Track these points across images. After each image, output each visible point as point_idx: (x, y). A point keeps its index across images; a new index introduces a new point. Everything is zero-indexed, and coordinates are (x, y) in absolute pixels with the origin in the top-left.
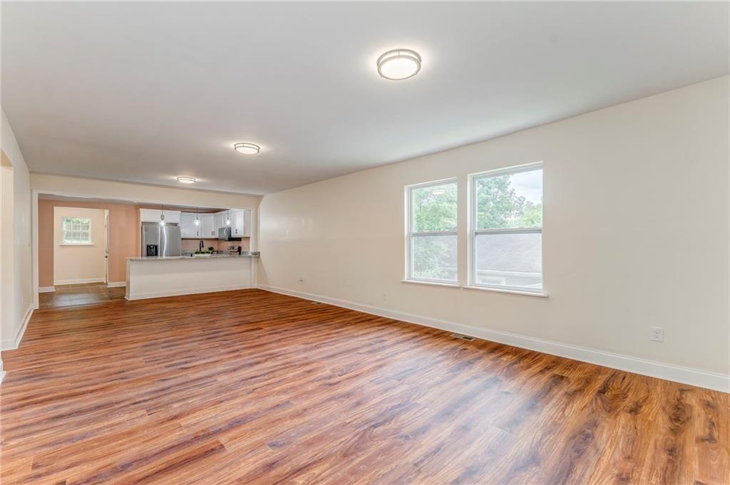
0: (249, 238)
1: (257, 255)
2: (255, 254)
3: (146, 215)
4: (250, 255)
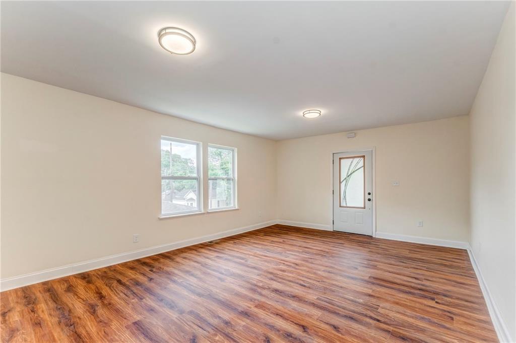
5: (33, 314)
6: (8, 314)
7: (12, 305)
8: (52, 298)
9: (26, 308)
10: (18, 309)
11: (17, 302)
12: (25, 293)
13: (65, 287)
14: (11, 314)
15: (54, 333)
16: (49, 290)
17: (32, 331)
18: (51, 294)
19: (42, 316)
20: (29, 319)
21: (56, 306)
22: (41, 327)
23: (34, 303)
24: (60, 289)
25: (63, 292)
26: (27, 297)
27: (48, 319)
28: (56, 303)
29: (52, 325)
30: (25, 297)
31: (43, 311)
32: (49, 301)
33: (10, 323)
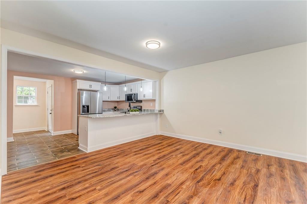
0: (154, 100)
1: (161, 112)
2: (160, 111)
3: (81, 84)
4: (157, 112)
5: (281, 172)
6: (270, 166)
7: (273, 163)
8: (294, 170)
9: (279, 168)
10: (275, 166)
11: (275, 163)
12: (280, 161)
13: (304, 168)
14: (271, 167)
15: (291, 188)
16: (293, 166)
17: (280, 180)
18: (293, 168)
19: (286, 176)
20: (279, 174)
21: (295, 175)
22: (285, 181)
23: (283, 168)
24: (300, 168)
25: (302, 171)
26: (280, 163)
27: (289, 179)
28: (296, 174)
29: (291, 184)
30: (279, 163)
31: (287, 174)
32: (292, 171)
33: (270, 170)
